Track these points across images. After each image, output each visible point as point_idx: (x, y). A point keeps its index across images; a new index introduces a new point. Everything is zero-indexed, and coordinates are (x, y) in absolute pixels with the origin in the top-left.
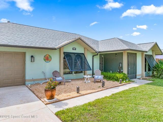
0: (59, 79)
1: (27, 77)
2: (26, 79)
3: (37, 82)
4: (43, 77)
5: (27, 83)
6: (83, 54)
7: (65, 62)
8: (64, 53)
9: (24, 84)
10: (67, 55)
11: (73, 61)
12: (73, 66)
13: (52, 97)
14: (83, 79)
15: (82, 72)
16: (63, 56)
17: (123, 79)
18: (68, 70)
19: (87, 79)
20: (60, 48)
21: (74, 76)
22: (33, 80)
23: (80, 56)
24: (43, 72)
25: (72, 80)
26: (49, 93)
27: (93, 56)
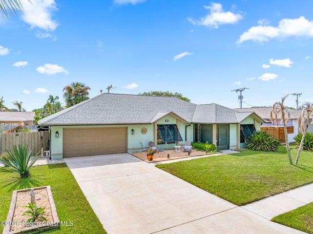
0: (154, 148)
1: (129, 147)
2: (129, 148)
3: (137, 150)
4: (140, 147)
5: (129, 151)
6: (176, 125)
7: (158, 133)
8: (158, 125)
9: (126, 152)
10: (161, 127)
11: (166, 132)
12: (166, 137)
13: (151, 159)
14: (174, 149)
15: (174, 142)
16: (156, 128)
17: (211, 150)
18: (160, 140)
19: (178, 149)
20: (154, 123)
21: (166, 146)
22: (134, 149)
23: (173, 127)
24: (140, 143)
25: (165, 149)
26: (150, 157)
27: (186, 127)
